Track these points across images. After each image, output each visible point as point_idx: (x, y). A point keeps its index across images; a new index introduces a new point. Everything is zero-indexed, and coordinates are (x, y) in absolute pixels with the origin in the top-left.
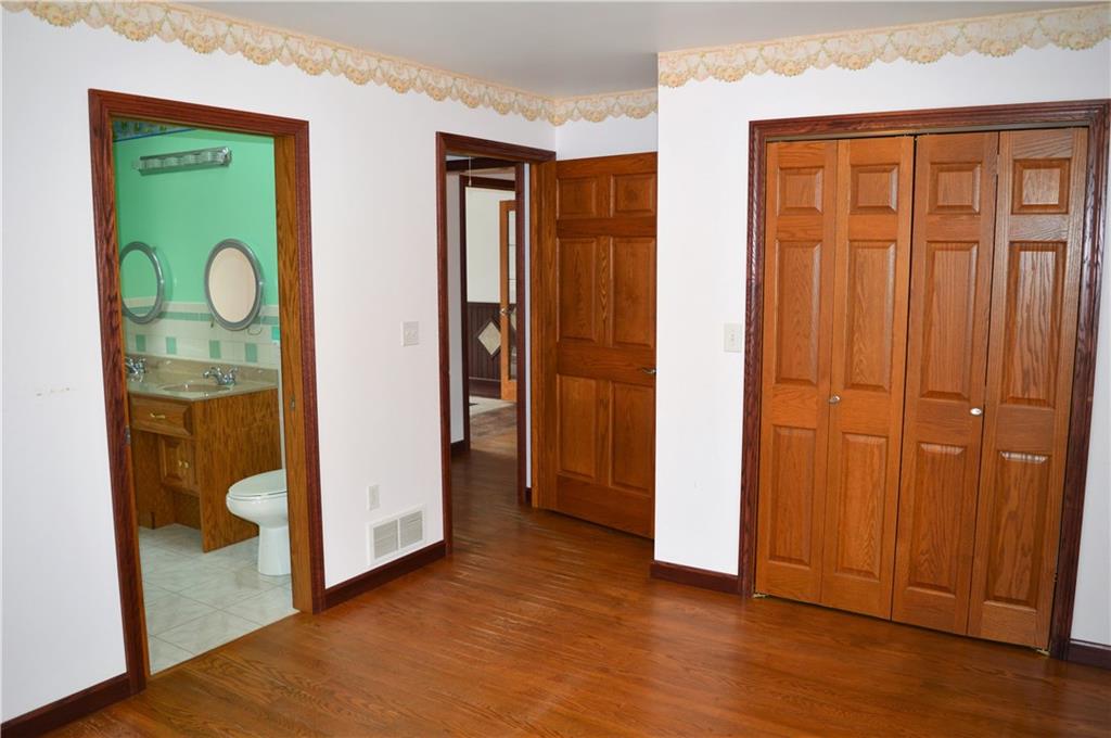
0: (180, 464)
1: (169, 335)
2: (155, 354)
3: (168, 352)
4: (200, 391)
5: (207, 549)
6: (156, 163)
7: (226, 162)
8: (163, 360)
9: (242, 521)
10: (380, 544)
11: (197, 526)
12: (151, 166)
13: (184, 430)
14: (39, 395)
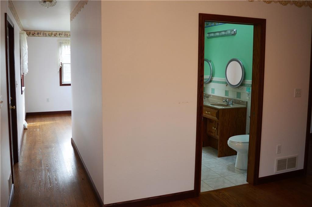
0: (213, 128)
1: (213, 88)
2: (207, 93)
3: (212, 93)
4: (221, 106)
5: (219, 157)
6: (212, 35)
7: (235, 34)
8: (210, 95)
9: (231, 149)
10: (280, 166)
11: (216, 149)
12: (211, 36)
13: (216, 118)
14: (179, 103)
